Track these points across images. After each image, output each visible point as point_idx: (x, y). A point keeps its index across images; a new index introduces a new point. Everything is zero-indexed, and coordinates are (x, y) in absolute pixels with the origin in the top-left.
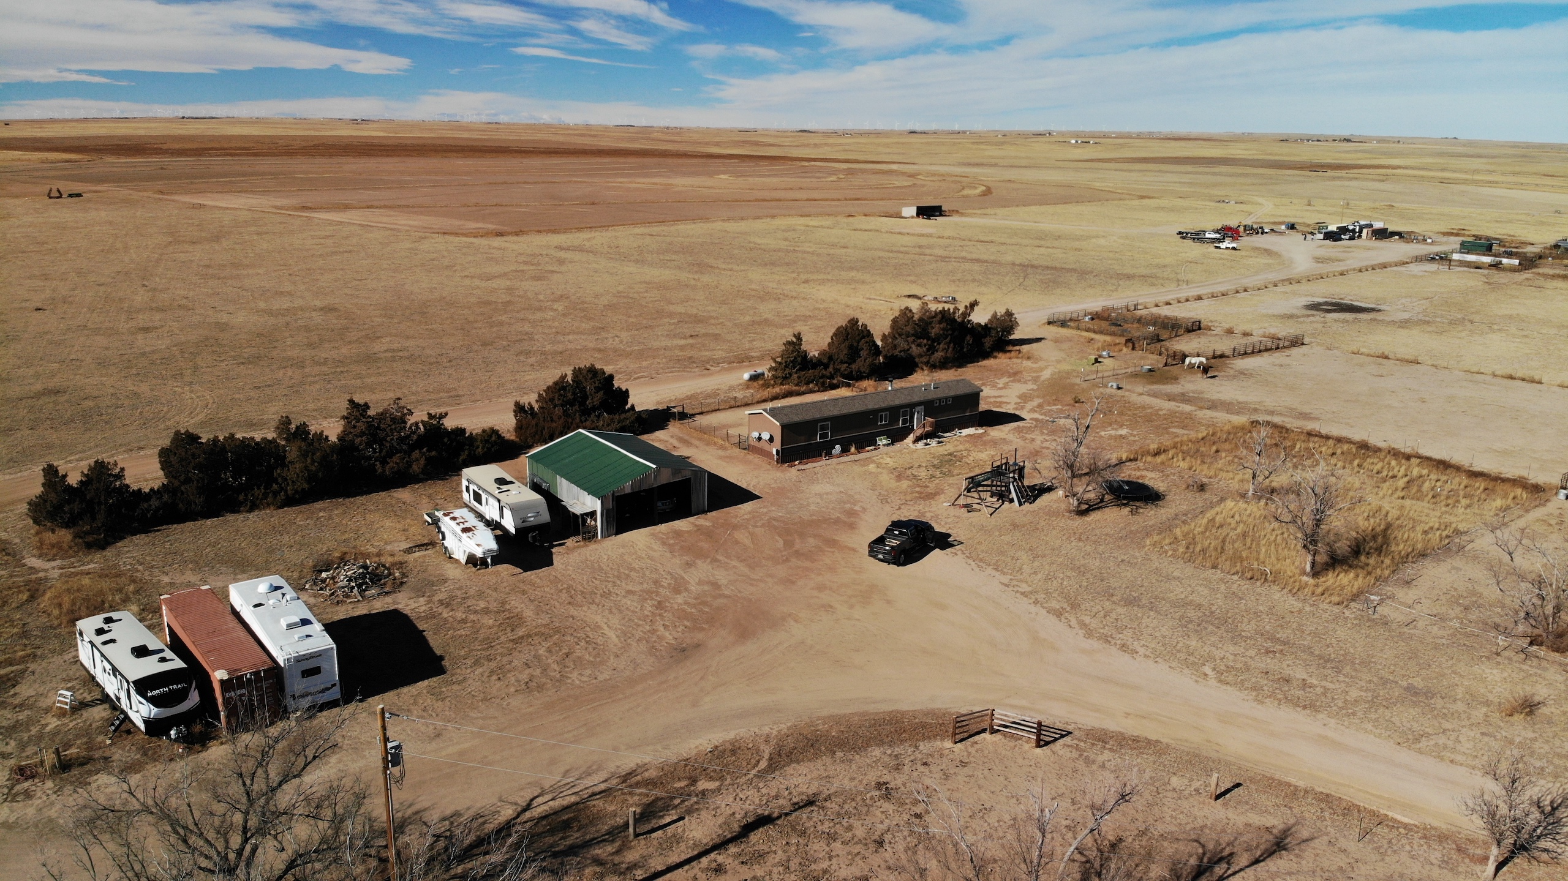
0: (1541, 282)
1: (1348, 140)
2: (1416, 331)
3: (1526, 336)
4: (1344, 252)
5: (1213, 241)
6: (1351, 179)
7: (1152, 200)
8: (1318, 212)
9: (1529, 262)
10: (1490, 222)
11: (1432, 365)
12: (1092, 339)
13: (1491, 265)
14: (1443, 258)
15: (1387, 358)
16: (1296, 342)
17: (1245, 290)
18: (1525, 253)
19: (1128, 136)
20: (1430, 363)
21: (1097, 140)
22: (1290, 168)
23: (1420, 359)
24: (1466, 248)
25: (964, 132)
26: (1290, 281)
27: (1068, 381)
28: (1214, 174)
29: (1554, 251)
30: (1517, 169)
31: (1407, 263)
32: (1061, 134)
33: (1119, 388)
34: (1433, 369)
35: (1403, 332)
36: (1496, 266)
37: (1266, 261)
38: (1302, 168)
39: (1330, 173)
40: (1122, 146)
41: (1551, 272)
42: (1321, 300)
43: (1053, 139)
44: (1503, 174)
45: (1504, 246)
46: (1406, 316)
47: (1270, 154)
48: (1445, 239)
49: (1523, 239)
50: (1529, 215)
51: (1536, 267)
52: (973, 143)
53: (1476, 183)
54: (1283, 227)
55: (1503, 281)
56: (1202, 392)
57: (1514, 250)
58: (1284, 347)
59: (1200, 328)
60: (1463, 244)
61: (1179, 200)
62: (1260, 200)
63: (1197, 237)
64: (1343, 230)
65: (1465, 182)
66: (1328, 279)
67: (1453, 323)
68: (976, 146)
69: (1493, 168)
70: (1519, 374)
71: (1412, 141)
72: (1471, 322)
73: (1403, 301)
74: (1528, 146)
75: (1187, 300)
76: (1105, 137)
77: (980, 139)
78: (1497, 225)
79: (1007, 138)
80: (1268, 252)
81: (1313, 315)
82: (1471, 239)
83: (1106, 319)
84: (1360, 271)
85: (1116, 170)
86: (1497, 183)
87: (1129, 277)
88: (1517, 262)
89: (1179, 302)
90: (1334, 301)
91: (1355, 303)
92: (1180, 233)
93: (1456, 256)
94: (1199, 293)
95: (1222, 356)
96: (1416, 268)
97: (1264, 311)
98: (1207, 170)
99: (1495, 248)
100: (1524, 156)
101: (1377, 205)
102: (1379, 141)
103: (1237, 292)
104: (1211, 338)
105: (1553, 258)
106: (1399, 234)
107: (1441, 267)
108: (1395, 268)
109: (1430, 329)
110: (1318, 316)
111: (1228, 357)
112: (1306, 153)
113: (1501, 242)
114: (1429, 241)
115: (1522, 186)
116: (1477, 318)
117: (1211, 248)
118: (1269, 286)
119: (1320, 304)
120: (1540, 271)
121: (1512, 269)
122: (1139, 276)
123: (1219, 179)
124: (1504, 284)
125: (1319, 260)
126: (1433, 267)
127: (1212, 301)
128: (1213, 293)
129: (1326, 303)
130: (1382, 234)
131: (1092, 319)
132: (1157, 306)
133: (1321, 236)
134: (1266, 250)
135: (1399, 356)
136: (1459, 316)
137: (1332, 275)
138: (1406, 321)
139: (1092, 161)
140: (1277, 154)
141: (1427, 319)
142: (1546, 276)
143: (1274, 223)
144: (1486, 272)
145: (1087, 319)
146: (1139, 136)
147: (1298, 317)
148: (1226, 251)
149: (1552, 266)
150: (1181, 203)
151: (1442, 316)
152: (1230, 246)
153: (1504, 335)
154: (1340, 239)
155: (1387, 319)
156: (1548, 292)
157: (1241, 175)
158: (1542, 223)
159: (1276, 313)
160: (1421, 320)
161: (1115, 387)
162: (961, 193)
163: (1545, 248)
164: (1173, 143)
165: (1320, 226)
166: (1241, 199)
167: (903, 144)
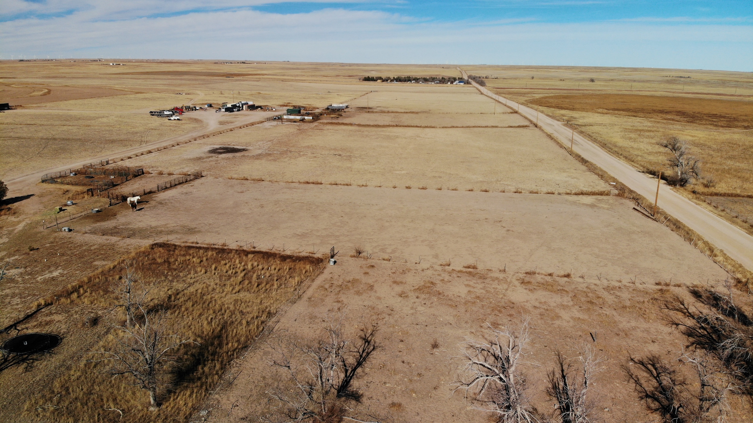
0: (321, 127)
1: (244, 63)
2: (263, 161)
3: (315, 157)
4: (235, 118)
5: (168, 116)
6: (244, 81)
7: (142, 95)
8: (225, 97)
9: (316, 117)
10: (300, 99)
11: (270, 181)
12: (67, 191)
13: (300, 120)
14: (279, 118)
15: (247, 179)
16: (198, 176)
17: (178, 145)
18: (314, 113)
19: (142, 61)
20: (268, 179)
21: (124, 63)
22: (218, 76)
23: (263, 178)
24: (290, 112)
25: (52, 60)
26: (203, 137)
27: (35, 230)
28: (181, 79)
29: (327, 111)
30: (313, 74)
31: (263, 122)
32: (107, 60)
33: (70, 230)
34: (270, 183)
35: (258, 162)
36: (303, 120)
37: (194, 126)
38: (223, 76)
39: (236, 78)
40: (137, 66)
41: (325, 121)
42: (218, 147)
43: (100, 63)
44: (307, 76)
45: (306, 110)
46: (259, 152)
47: (210, 69)
48: (281, 108)
49: (314, 106)
50: (317, 94)
51: (319, 119)
52: (55, 66)
53: (296, 81)
54: (206, 106)
55: (305, 128)
56: (129, 224)
57: (310, 112)
58: (191, 180)
59: (143, 173)
60: (288, 110)
61: (157, 94)
62: (198, 92)
63: (160, 114)
64: (234, 106)
65: (292, 80)
66: (224, 134)
67: (282, 153)
68: (55, 68)
69: (303, 74)
70: (311, 181)
71: (271, 63)
72: (291, 152)
73: (259, 143)
74: (317, 64)
75: (142, 154)
76: (129, 62)
77: (59, 63)
78: (304, 100)
79: (75, 63)
80: (196, 120)
81: (212, 157)
82: (292, 108)
83: (85, 174)
84: (240, 128)
85: (131, 78)
86: (305, 80)
87: (113, 142)
88: (311, 118)
89: (137, 156)
90: (225, 146)
91: (235, 147)
92: (151, 112)
93: (285, 117)
94: (149, 149)
95: (150, 192)
96: (267, 124)
97: (185, 157)
98: (178, 77)
99: (302, 111)
100: (315, 68)
101: (253, 92)
102: (257, 63)
103: (173, 146)
104: (148, 179)
105: (327, 115)
106: (260, 107)
107: (278, 123)
108: (257, 125)
109: (270, 158)
110: (215, 156)
111: (154, 192)
112: (226, 69)
113: (305, 108)
114: (274, 110)
115: (315, 81)
116: (293, 149)
117: (166, 120)
118: (192, 140)
119: (217, 149)
120: (321, 121)
121: (310, 122)
122: (119, 141)
123: (183, 82)
124: (306, 129)
125: (221, 123)
126: (274, 123)
127: (157, 154)
128: (158, 148)
129: (220, 148)
130: (252, 108)
131: (76, 174)
132: (122, 160)
133: (224, 110)
134: (195, 119)
135: (254, 177)
136: (285, 149)
137: (225, 131)
138: (260, 155)
139: (119, 74)
140: (212, 70)
141: (270, 152)
142: (323, 123)
143: (203, 104)
144: (298, 124)
145: (72, 175)
146: (147, 61)
147: (203, 159)
148: (174, 121)
149: (326, 118)
150: (158, 95)
151: (277, 150)
152: (176, 118)
153: (305, 157)
154: (233, 111)
155: (250, 155)
156: (325, 132)
157: (193, 80)
158: (322, 98)
159: (192, 158)
160: (267, 154)
161: (67, 231)
162: (31, 94)
163: (323, 110)
164: (164, 65)
165: (224, 104)
166: (189, 92)
167: (12, 67)
